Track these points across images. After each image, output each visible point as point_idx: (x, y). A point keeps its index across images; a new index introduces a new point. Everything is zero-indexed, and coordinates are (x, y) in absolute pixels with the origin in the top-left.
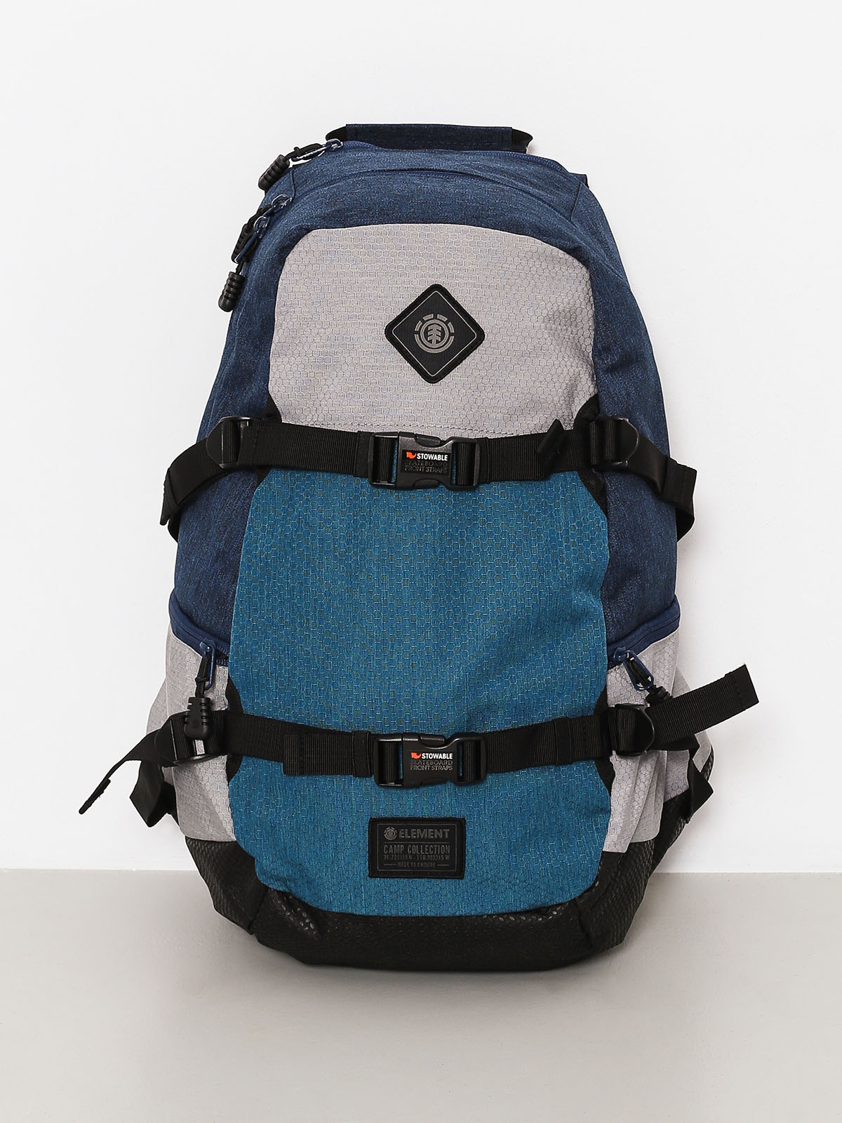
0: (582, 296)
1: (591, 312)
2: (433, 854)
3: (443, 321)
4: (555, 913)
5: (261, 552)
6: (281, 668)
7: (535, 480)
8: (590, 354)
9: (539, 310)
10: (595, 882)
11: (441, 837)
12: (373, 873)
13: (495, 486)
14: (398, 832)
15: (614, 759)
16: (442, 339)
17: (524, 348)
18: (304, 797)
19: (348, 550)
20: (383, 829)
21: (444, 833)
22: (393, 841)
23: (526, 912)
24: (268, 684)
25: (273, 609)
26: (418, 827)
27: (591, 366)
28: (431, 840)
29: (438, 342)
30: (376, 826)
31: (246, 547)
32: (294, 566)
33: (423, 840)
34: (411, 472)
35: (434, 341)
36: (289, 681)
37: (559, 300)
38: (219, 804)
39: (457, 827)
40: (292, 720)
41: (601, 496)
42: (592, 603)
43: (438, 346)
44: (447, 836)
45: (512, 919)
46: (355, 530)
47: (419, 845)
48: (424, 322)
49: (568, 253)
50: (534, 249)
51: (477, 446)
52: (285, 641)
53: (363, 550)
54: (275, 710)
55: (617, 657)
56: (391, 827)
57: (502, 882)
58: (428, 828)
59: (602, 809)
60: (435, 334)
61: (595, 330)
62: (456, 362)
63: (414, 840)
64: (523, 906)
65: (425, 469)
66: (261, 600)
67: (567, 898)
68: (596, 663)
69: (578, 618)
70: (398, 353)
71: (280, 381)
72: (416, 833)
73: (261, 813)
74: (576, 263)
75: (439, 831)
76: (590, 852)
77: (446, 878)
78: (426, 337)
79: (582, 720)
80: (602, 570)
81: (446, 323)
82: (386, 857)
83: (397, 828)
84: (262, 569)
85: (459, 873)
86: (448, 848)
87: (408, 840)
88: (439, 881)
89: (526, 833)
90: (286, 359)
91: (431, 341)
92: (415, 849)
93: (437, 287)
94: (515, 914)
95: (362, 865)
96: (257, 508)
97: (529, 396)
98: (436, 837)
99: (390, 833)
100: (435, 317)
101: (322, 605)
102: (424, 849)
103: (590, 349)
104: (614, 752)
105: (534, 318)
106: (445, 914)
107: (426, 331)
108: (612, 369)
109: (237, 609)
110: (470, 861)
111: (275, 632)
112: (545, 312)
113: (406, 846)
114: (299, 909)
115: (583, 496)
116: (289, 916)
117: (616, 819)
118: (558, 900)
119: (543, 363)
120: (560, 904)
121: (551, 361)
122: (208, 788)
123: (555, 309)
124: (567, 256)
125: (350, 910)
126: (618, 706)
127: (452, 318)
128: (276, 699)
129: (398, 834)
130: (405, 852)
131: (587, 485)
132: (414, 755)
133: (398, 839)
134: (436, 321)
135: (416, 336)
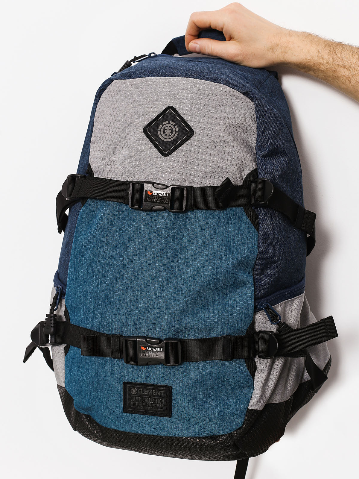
0: (250, 117)
1: (255, 126)
2: (155, 403)
3: (173, 125)
4: (221, 440)
5: (81, 242)
6: (86, 301)
7: (218, 210)
8: (255, 148)
9: (224, 122)
10: (243, 425)
11: (159, 395)
12: (125, 411)
13: (197, 213)
14: (138, 390)
15: (256, 359)
16: (172, 134)
17: (215, 140)
18: (93, 368)
19: (119, 242)
20: (130, 388)
21: (161, 393)
22: (135, 395)
23: (206, 438)
24: (80, 309)
25: (84, 271)
26: (148, 389)
27: (255, 154)
28: (154, 396)
29: (169, 135)
30: (127, 386)
31: (75, 239)
32: (93, 249)
33: (150, 395)
34: (149, 202)
35: (168, 135)
36: (89, 308)
37: (237, 117)
38: (60, 368)
39: (168, 390)
40: (89, 328)
41: (254, 220)
42: (246, 276)
43: (169, 137)
44: (162, 395)
45: (198, 440)
46: (123, 232)
47: (148, 398)
48: (163, 125)
49: (243, 94)
50: (224, 90)
51: (185, 190)
52: (88, 287)
53: (126, 242)
54: (83, 322)
55: (260, 307)
56: (134, 387)
57: (192, 421)
58: (153, 389)
59: (248, 386)
60: (168, 132)
61: (257, 135)
62: (178, 146)
63: (146, 395)
64: (204, 434)
65: (157, 201)
66: (79, 266)
67: (227, 432)
68: (248, 309)
69: (239, 284)
70: (150, 141)
71: (94, 156)
72: (147, 392)
73: (75, 375)
74: (247, 99)
75: (158, 391)
76: (241, 409)
77: (162, 417)
78: (164, 133)
79: (239, 337)
80: (253, 260)
81: (174, 126)
82: (132, 403)
83: (137, 388)
84: (80, 250)
85: (169, 414)
86: (163, 401)
87: (143, 395)
88: (159, 418)
89: (204, 396)
90: (98, 145)
91: (166, 135)
92: (146, 400)
93: (171, 107)
94: (199, 438)
95: (120, 406)
96: (80, 220)
97: (217, 166)
98: (157, 394)
99: (133, 390)
100: (169, 123)
101: (106, 270)
102: (151, 401)
103: (254, 145)
104: (257, 357)
105: (221, 125)
106: (162, 435)
107: (164, 130)
108: (266, 156)
109: (69, 270)
110: (175, 409)
111: (84, 283)
112: (228, 123)
113: (142, 398)
114: (95, 424)
115: (245, 219)
116: (90, 427)
117: (257, 392)
118: (222, 433)
119: (225, 149)
120: (223, 435)
121: (229, 149)
122: (56, 360)
123: (233, 122)
124: (242, 95)
125: (115, 428)
126: (260, 332)
127: (177, 123)
128: (83, 317)
129: (137, 391)
130: (141, 401)
131: (248, 215)
132: (143, 348)
133: (137, 394)
134: (169, 125)
135: (159, 132)
